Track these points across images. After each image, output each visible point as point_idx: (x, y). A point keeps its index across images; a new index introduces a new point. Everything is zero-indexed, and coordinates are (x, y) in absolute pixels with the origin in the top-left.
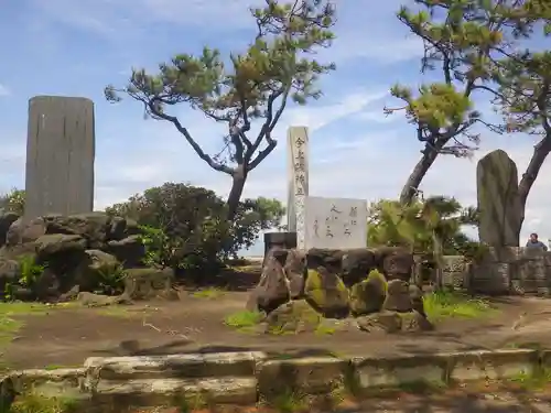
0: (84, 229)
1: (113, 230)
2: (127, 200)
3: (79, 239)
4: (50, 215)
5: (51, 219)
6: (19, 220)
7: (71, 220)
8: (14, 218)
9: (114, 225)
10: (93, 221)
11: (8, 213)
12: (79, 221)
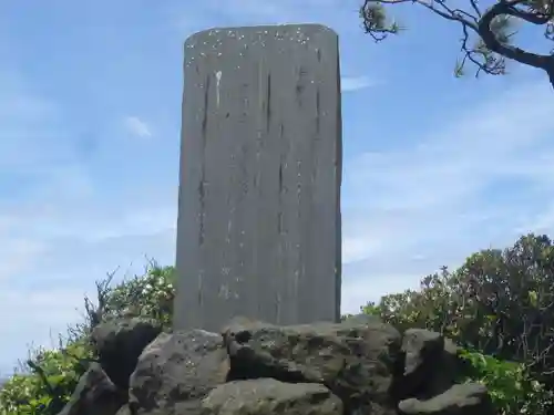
0: (334, 365)
1: (409, 369)
2: (417, 288)
3: (323, 396)
4: (239, 328)
5: (244, 337)
6: (162, 340)
7: (294, 340)
8: (148, 334)
9: (412, 354)
10: (354, 343)
11: (136, 320)
12: (315, 343)
